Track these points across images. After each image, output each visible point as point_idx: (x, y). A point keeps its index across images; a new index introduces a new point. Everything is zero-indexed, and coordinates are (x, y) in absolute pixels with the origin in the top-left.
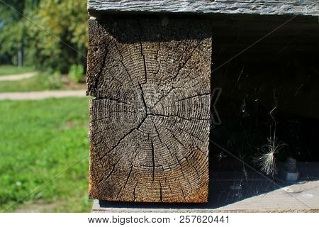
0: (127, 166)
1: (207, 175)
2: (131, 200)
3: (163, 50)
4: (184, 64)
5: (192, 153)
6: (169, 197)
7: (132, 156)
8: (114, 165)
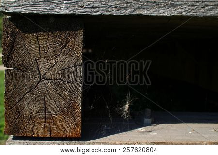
0: (28, 112)
1: (80, 119)
2: (31, 135)
3: (51, 38)
4: (65, 47)
5: (70, 104)
6: (55, 133)
7: (31, 107)
8: (20, 112)
